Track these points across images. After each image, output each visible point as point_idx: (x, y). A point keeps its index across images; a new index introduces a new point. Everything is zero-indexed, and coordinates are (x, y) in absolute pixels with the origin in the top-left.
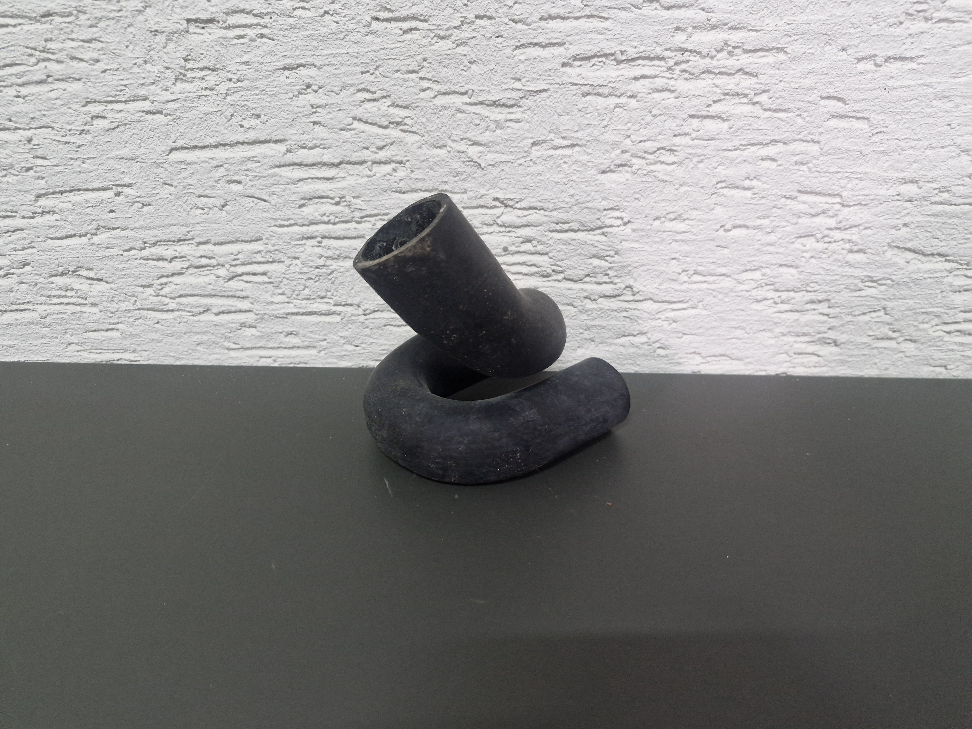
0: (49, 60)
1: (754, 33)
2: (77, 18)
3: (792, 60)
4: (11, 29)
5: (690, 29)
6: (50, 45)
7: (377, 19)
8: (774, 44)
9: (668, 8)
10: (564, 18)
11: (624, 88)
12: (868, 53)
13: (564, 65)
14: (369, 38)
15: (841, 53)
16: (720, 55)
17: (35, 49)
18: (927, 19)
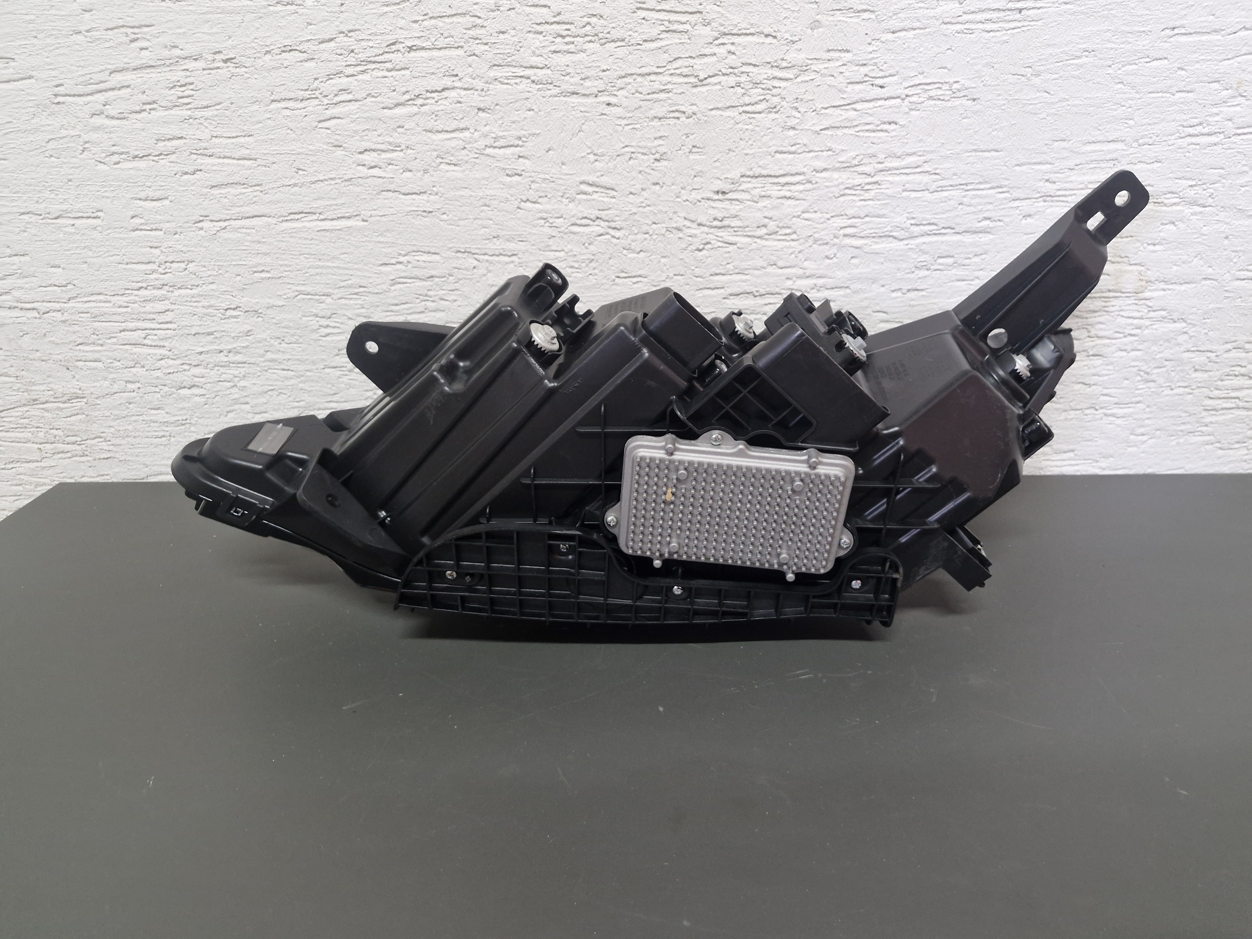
0: (428, 300)
1: (831, 280)
2: (448, 278)
3: (854, 292)
4: (408, 285)
5: (795, 279)
6: (429, 293)
7: (618, 277)
8: (842, 285)
9: (782, 268)
10: (723, 275)
11: (759, 310)
12: (897, 287)
13: (724, 298)
14: (614, 287)
15: (882, 288)
16: (813, 291)
17: (421, 295)
18: (928, 270)
